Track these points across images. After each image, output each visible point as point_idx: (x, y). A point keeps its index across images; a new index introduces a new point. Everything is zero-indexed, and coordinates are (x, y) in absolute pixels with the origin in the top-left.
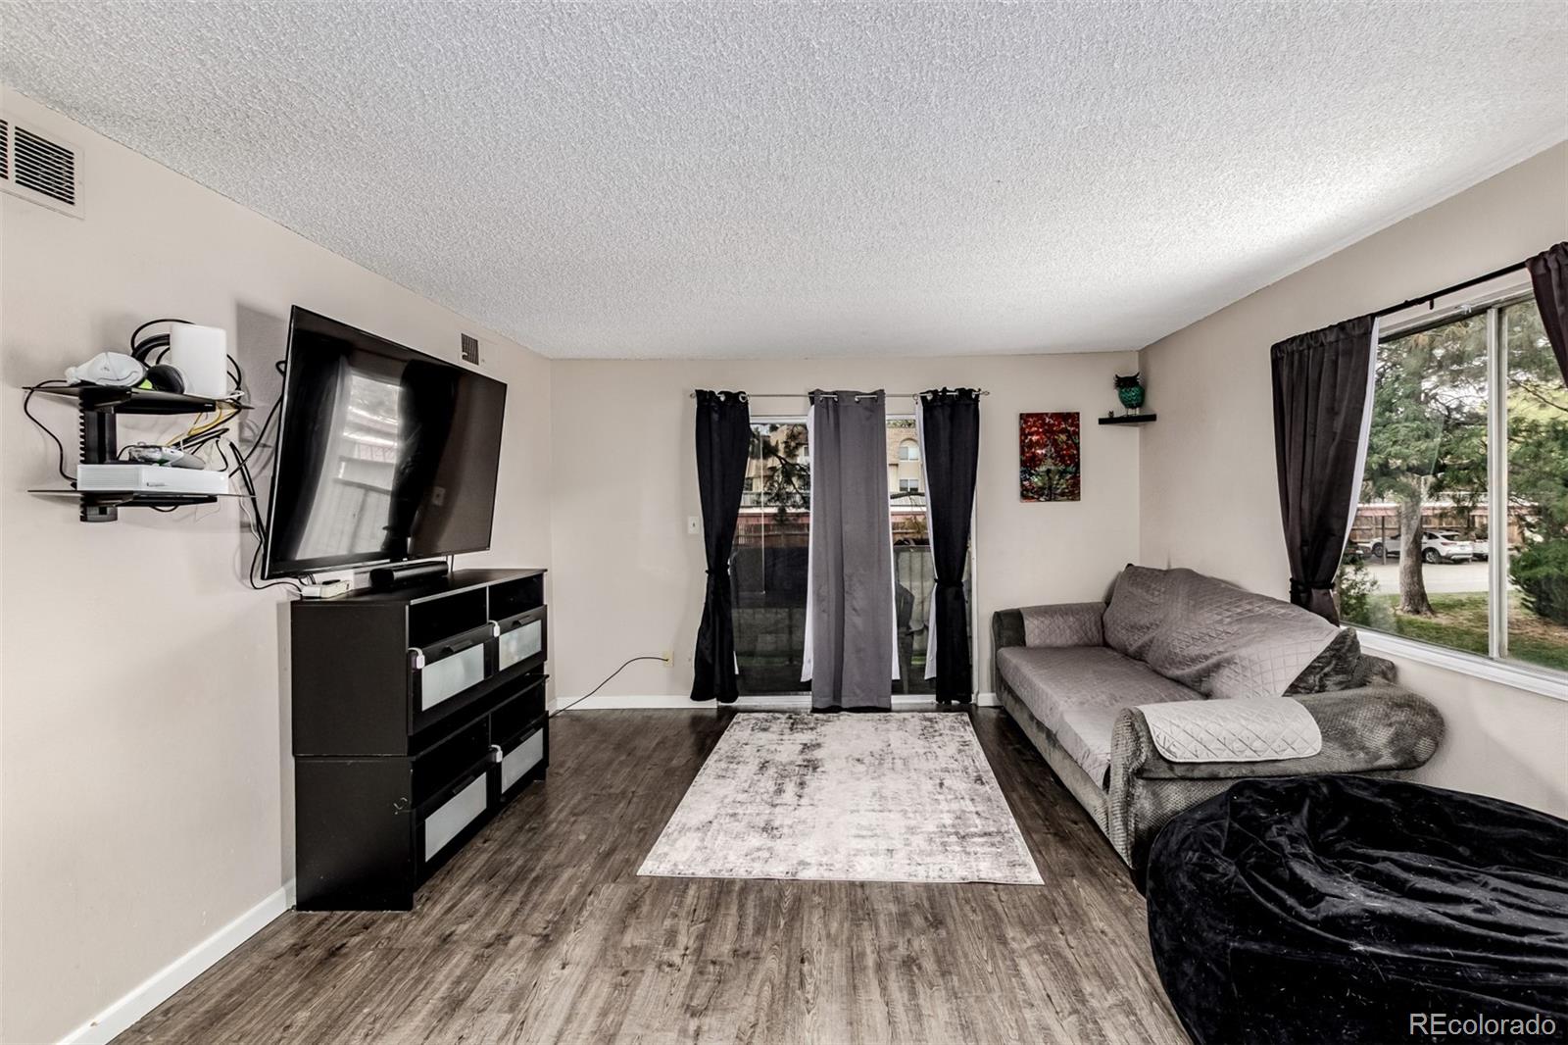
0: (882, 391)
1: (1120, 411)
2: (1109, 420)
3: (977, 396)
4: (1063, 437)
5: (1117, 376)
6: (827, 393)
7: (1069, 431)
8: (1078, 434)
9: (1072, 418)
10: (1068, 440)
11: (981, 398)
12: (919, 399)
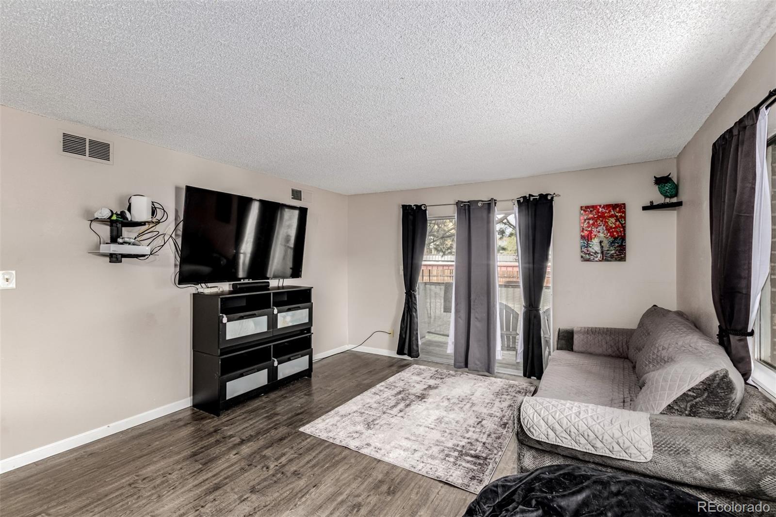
1: (659, 199)
2: (651, 207)
3: (552, 198)
4: (613, 220)
5: (655, 177)
6: (465, 202)
7: (617, 216)
8: (625, 218)
9: (621, 208)
10: (616, 222)
11: (555, 199)
12: (516, 202)
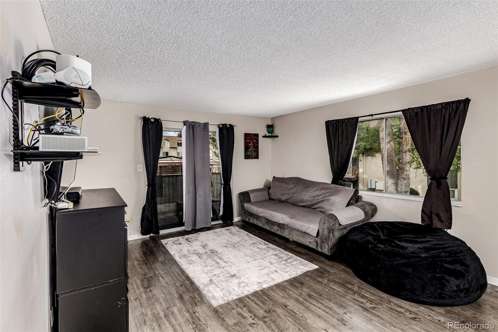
0: (208, 123)
2: (265, 137)
3: (233, 127)
4: (255, 141)
5: (266, 125)
6: (190, 122)
8: (258, 140)
9: (257, 135)
12: (218, 126)
